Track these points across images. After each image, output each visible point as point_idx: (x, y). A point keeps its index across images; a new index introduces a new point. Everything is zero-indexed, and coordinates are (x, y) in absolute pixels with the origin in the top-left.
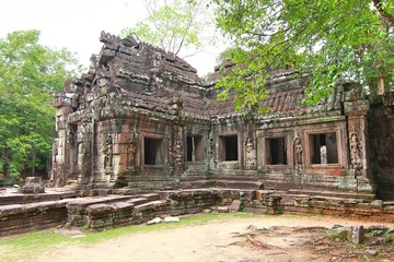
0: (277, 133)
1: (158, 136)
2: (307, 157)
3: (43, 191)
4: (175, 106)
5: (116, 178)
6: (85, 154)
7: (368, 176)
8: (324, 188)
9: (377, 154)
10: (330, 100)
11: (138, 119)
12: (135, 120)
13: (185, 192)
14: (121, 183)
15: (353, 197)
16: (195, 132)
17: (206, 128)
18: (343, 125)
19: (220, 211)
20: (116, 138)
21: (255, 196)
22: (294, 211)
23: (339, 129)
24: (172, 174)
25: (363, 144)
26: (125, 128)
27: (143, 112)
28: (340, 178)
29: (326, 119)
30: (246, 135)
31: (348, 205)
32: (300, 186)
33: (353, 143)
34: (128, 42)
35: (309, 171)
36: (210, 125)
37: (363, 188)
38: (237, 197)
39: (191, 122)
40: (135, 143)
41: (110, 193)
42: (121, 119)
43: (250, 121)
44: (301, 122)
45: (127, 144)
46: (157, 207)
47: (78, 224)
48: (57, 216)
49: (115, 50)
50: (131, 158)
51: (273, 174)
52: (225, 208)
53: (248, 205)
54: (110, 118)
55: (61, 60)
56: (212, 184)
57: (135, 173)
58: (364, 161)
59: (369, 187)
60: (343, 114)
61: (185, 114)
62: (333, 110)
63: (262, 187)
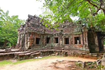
0: (67, 37)
1: (39, 37)
2: (74, 42)
3: (11, 50)
4: (44, 31)
5: (28, 47)
6: (22, 42)
7: (88, 47)
8: (78, 50)
9: (90, 42)
10: (79, 29)
11: (34, 33)
12: (33, 34)
13: (44, 51)
14: (29, 48)
15: (84, 52)
16: (48, 37)
17: (51, 36)
18: (82, 35)
19: (53, 55)
20: (29, 38)
21: (61, 52)
22: (70, 56)
23: (81, 36)
24: (43, 46)
25: (87, 39)
26: (31, 35)
27: (35, 32)
28: (81, 48)
29: (78, 33)
30: (60, 37)
31: (83, 54)
32: (72, 49)
33: (84, 39)
34: (35, 17)
35: (74, 46)
36: (52, 35)
37: (87, 50)
38: (57, 52)
39: (48, 34)
40: (33, 39)
41: (26, 51)
42: (30, 33)
43: (61, 34)
44: (72, 34)
45: (31, 39)
46: (37, 54)
47: (17, 58)
48: (12, 56)
49: (31, 18)
50: (32, 42)
51: (66, 47)
52: (54, 55)
53: (60, 54)
54: (27, 33)
55: (23, 22)
56: (52, 49)
57: (33, 46)
58: (87, 43)
59: (88, 50)
60: (82, 32)
61: (46, 32)
62: (79, 31)
63: (63, 50)
